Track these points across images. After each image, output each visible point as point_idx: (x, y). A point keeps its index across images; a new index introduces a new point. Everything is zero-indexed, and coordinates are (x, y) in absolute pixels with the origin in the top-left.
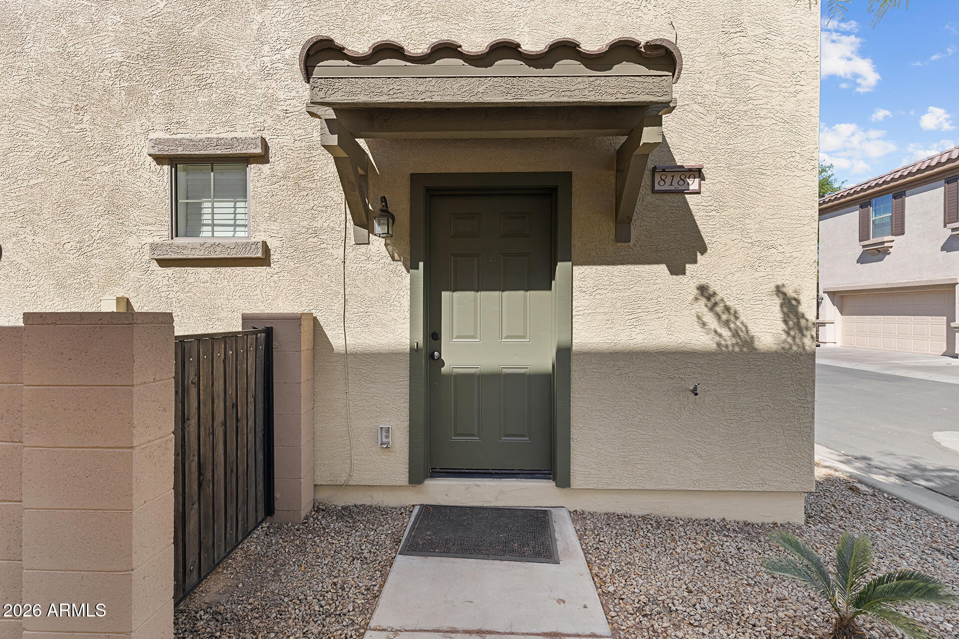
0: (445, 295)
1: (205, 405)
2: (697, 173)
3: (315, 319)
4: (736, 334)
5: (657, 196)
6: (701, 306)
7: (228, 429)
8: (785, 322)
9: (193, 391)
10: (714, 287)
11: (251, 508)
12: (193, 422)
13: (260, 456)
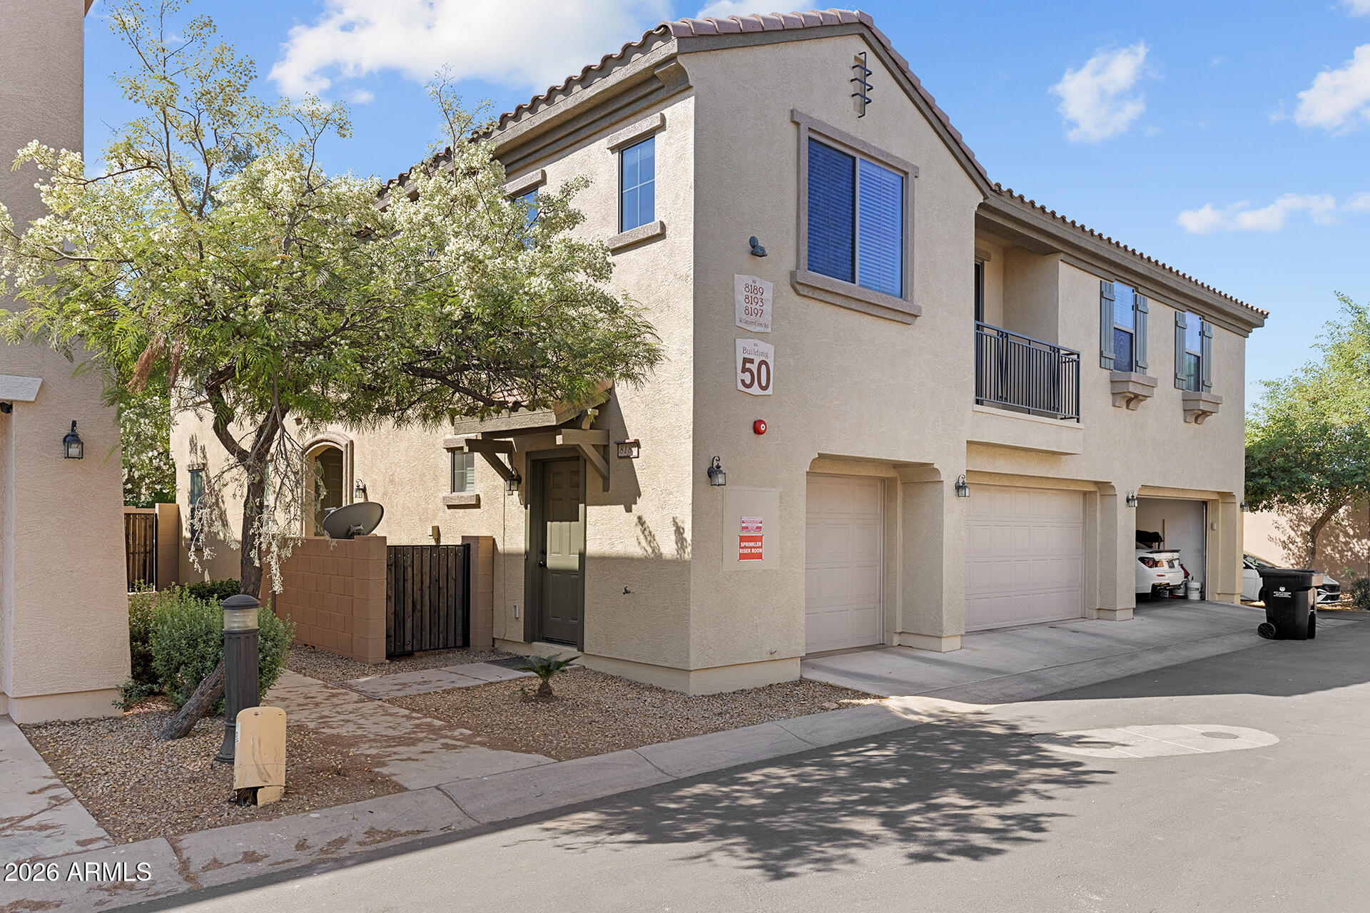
0: (548, 523)
1: (417, 576)
2: (637, 444)
3: (494, 539)
4: (653, 551)
5: (621, 460)
6: (639, 529)
7: (432, 592)
8: (677, 543)
9: (410, 570)
10: (645, 518)
11: (451, 634)
12: (410, 582)
13: (459, 613)
